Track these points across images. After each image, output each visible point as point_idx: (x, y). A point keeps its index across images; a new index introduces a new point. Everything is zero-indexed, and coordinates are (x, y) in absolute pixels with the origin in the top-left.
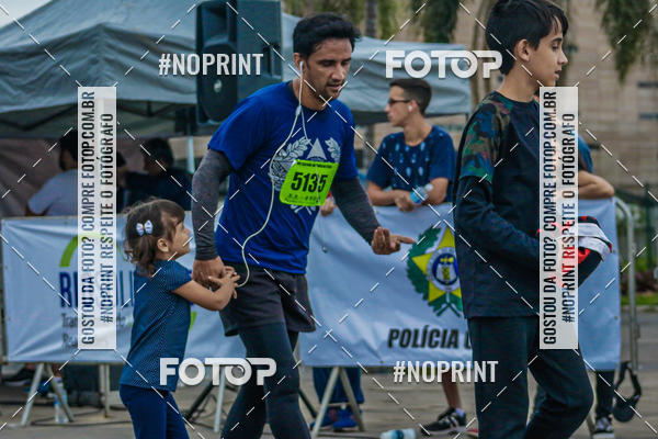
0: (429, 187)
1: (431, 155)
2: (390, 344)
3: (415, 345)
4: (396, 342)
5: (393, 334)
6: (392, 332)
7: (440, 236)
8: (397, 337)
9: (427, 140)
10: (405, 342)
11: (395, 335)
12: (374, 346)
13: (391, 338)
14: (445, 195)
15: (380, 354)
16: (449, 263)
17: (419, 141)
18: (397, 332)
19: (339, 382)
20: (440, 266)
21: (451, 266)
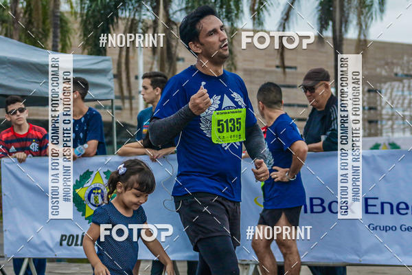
0: (86, 146)
1: (88, 125)
2: (61, 244)
3: (76, 245)
4: (65, 243)
5: (63, 237)
6: (62, 236)
7: (92, 176)
8: (65, 240)
9: (85, 116)
10: (70, 243)
11: (64, 238)
12: (51, 245)
13: (62, 240)
14: (96, 150)
15: (55, 250)
16: (98, 193)
17: (81, 117)
18: (66, 236)
19: (28, 268)
20: (92, 195)
21: (100, 195)
